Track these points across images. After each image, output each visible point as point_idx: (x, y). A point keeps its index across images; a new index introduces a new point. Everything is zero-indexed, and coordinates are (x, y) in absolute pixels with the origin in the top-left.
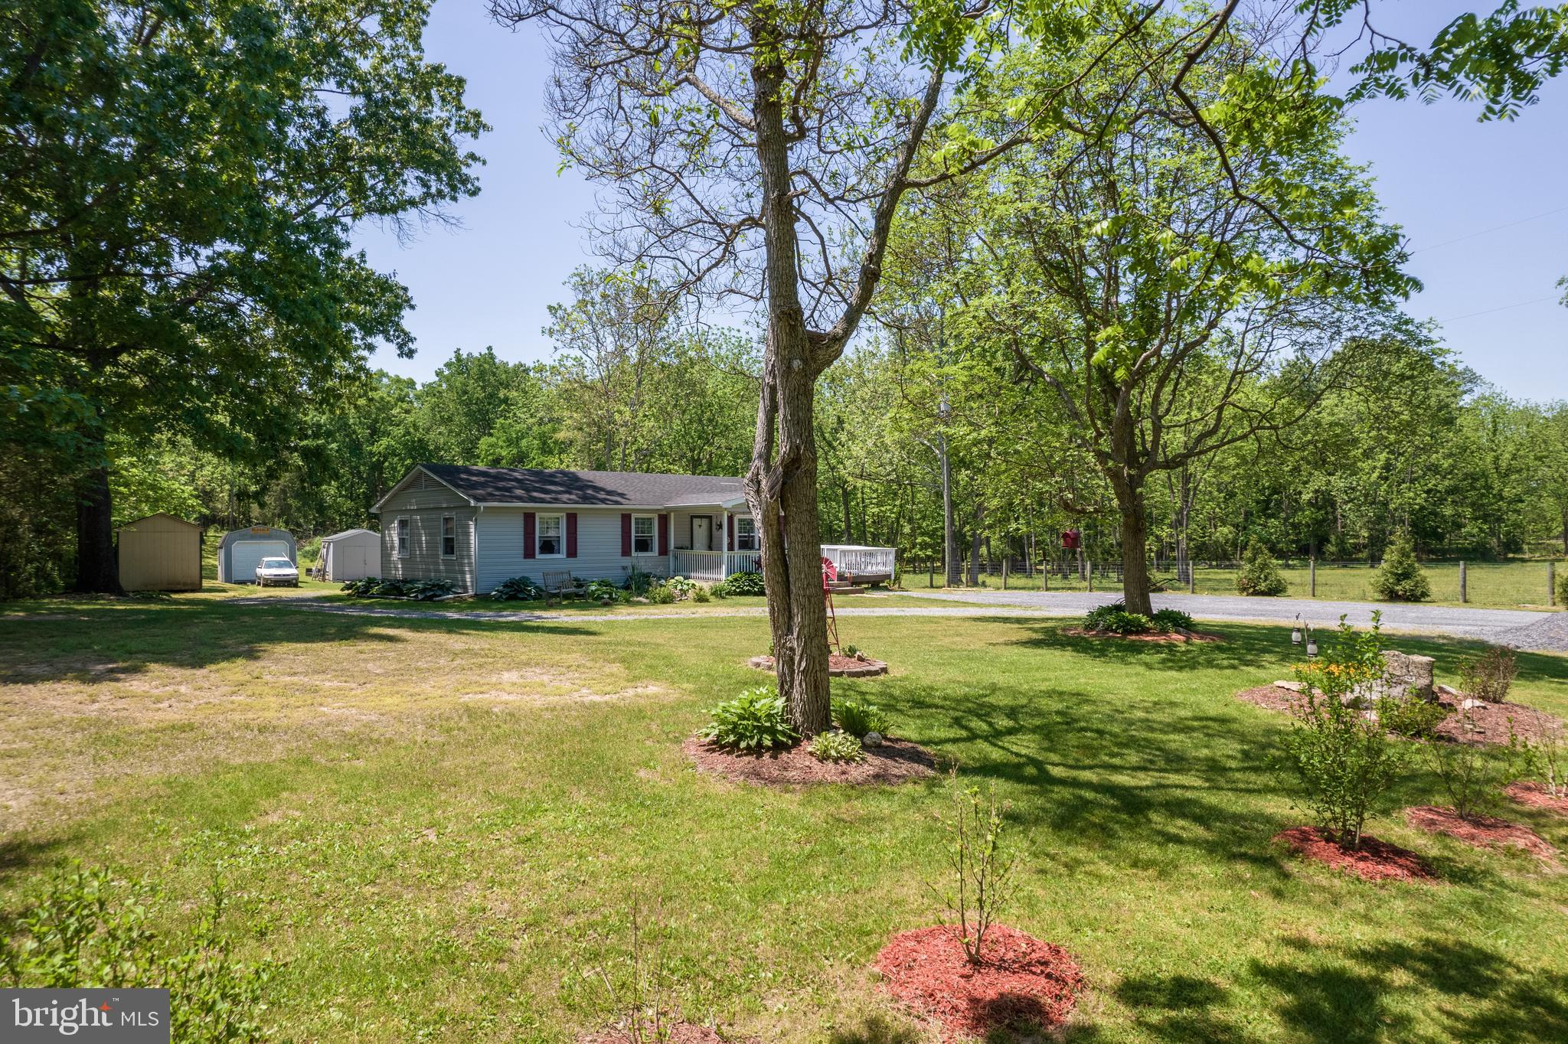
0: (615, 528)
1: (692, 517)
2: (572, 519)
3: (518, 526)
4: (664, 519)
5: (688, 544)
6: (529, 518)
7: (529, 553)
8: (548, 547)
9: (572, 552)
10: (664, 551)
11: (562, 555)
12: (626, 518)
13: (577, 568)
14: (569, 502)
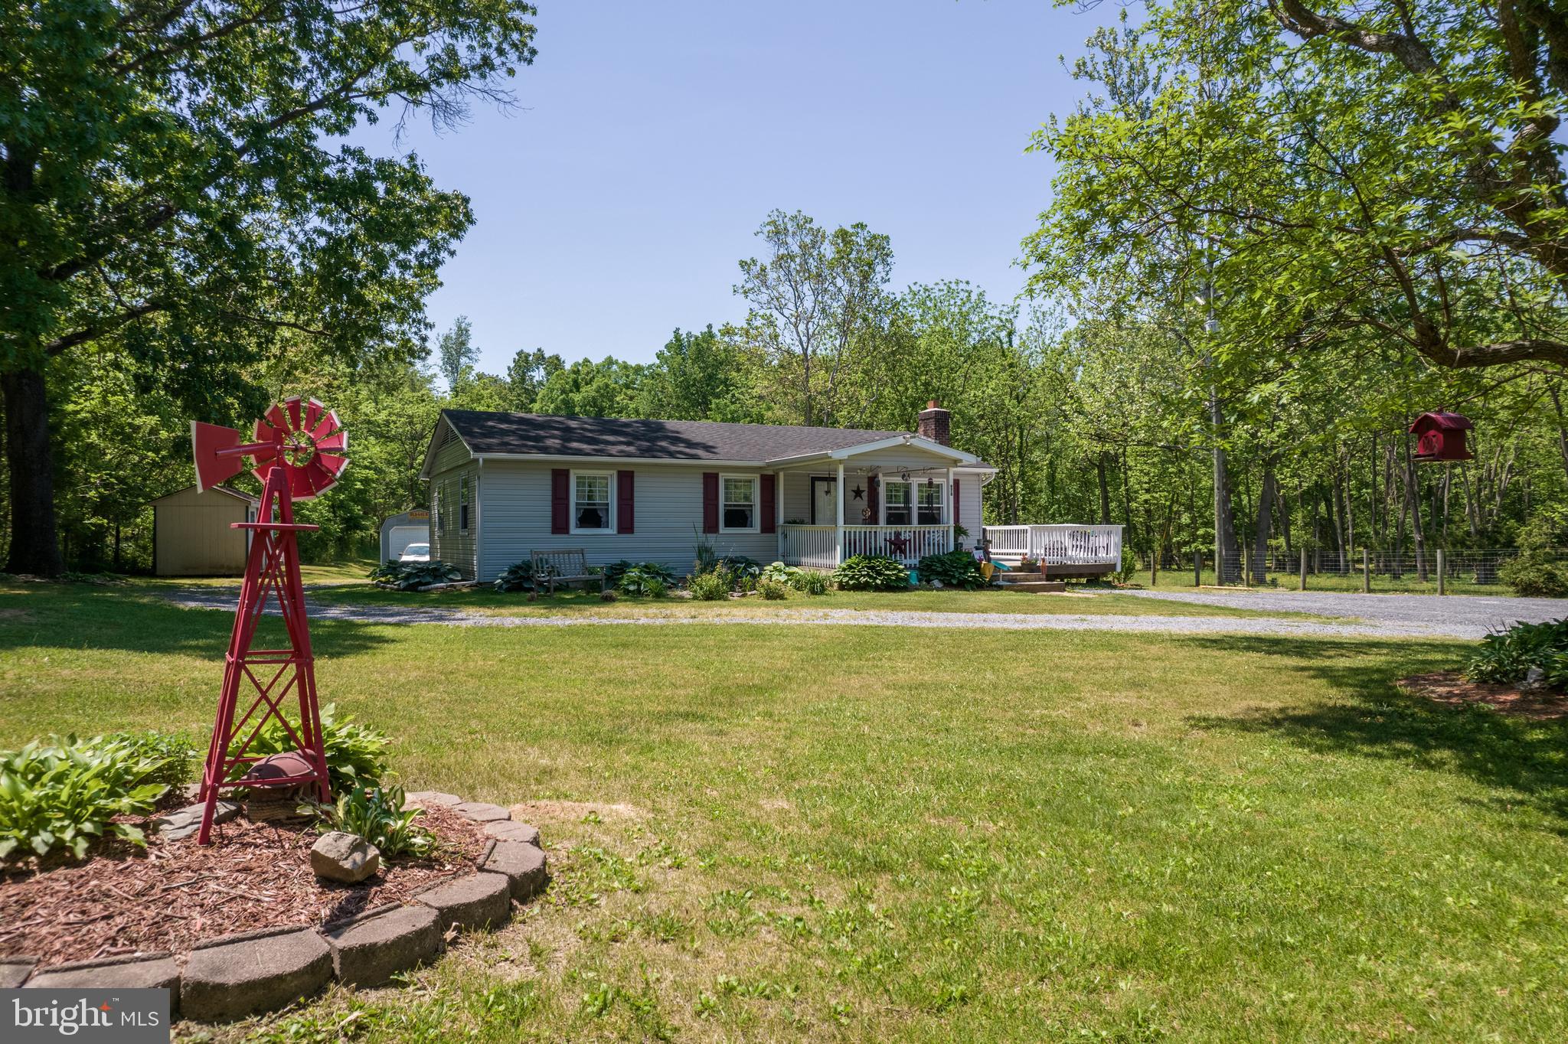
0: (695, 491)
1: (814, 480)
2: (626, 479)
3: (542, 490)
4: (769, 483)
5: (807, 517)
6: (560, 478)
7: (560, 526)
8: (591, 517)
9: (626, 526)
10: (769, 526)
11: (612, 530)
12: (710, 480)
13: (633, 549)
14: (620, 454)
